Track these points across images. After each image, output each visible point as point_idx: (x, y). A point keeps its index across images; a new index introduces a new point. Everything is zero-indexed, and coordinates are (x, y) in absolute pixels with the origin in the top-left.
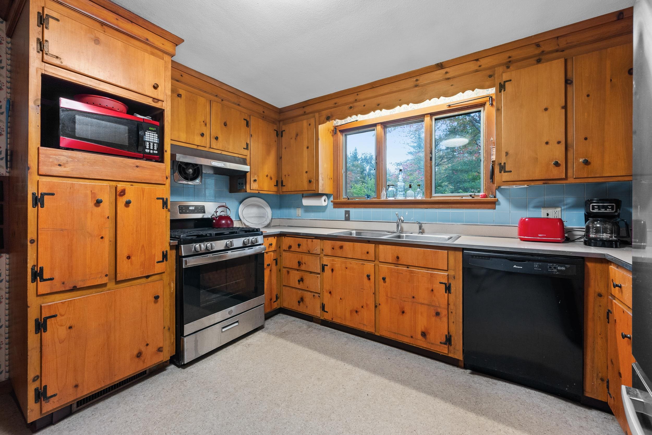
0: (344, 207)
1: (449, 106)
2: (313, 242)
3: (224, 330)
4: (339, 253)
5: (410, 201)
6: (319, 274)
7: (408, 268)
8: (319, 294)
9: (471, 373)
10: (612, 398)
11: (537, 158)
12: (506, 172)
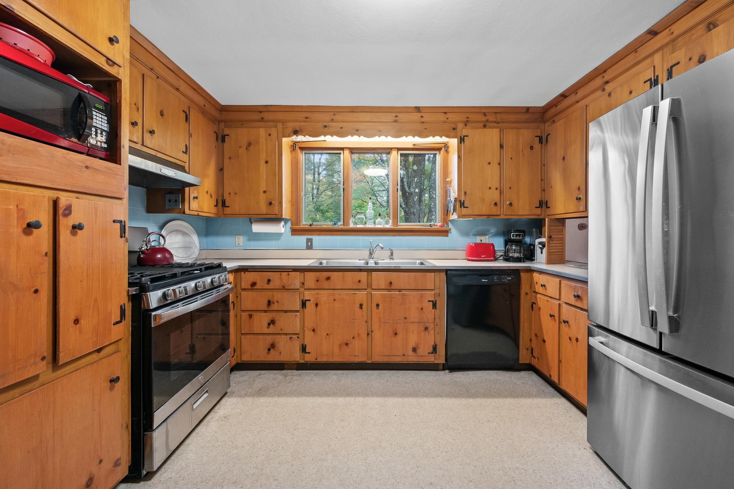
0: (305, 235)
1: (414, 145)
2: (290, 276)
3: (195, 406)
4: (326, 284)
5: (378, 229)
6: (298, 311)
7: (400, 291)
8: (298, 334)
9: (450, 372)
10: (537, 358)
11: (484, 199)
12: (464, 207)
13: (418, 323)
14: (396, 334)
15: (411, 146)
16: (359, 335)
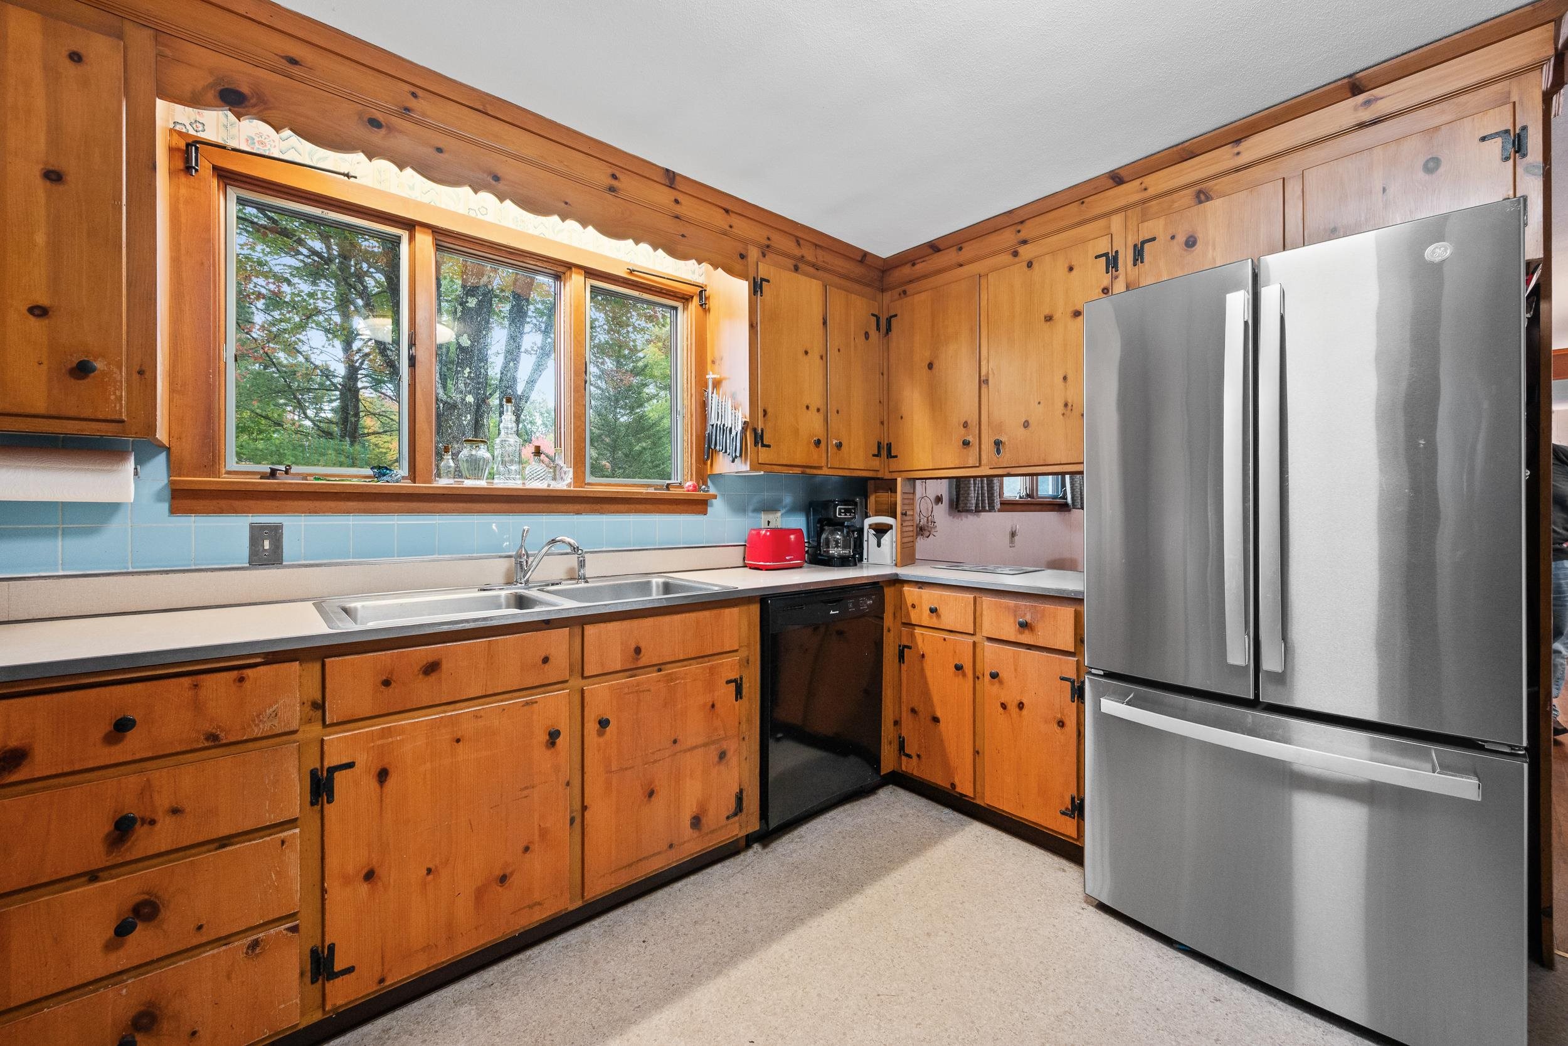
1: (631, 272)
2: (247, 685)
4: (424, 689)
6: (292, 823)
7: (660, 670)
8: (292, 916)
12: (763, 445)
13: (705, 745)
14: (651, 794)
15: (622, 273)
16: (544, 833)
